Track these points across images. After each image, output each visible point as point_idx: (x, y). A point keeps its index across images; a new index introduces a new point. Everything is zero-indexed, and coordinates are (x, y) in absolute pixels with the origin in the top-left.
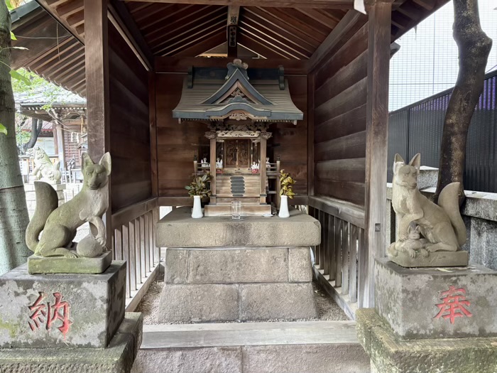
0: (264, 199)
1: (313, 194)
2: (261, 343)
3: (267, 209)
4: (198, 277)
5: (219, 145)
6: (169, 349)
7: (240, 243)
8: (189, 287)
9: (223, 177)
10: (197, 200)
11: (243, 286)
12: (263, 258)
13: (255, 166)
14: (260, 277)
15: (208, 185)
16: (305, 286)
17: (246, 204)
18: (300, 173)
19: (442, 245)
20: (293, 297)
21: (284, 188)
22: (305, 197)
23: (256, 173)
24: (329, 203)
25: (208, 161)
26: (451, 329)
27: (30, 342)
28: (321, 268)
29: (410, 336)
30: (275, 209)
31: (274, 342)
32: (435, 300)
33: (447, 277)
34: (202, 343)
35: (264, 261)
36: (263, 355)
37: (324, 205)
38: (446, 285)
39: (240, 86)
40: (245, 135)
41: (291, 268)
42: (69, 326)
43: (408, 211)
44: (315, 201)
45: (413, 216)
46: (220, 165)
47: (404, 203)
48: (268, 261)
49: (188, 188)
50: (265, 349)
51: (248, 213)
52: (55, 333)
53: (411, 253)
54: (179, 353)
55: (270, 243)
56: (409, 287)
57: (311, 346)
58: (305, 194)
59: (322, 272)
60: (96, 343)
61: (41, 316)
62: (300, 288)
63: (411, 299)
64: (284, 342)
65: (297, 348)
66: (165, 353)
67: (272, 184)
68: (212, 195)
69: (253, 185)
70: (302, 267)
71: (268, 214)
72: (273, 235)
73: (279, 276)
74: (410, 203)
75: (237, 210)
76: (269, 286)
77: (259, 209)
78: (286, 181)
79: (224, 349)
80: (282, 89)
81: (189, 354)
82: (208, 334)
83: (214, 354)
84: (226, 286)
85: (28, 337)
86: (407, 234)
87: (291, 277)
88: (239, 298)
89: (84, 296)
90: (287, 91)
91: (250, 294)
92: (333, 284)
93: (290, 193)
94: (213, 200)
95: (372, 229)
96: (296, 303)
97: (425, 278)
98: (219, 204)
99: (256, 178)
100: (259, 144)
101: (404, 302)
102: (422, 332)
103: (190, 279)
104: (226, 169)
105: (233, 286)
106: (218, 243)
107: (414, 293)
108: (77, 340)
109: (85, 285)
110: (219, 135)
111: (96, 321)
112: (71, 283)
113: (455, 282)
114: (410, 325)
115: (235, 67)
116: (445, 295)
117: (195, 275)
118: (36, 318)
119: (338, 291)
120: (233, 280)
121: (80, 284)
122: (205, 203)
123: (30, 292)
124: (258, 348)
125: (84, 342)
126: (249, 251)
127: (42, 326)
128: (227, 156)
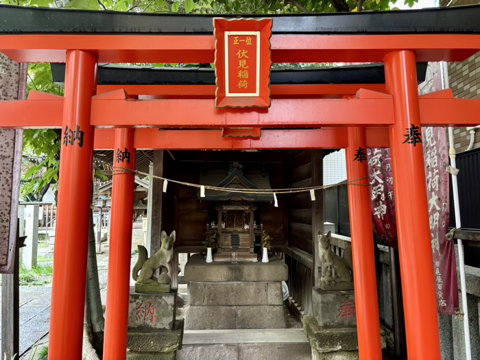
0: (252, 250)
1: (287, 244)
2: (250, 342)
3: (254, 257)
4: (210, 302)
5: (223, 214)
6: (194, 345)
7: (237, 279)
8: (204, 307)
9: (225, 235)
10: (209, 250)
11: (239, 307)
12: (251, 289)
13: (246, 227)
14: (250, 301)
15: (216, 240)
16: (278, 308)
17: (240, 253)
18: (278, 229)
19: (343, 279)
20: (271, 315)
21: (265, 243)
22: (282, 246)
23: (248, 231)
24: (296, 252)
25: (216, 223)
26: (346, 323)
27: (136, 327)
28: (293, 299)
29: (326, 326)
30: (260, 257)
31: (258, 341)
32: (338, 307)
33: (343, 295)
34: (214, 341)
35: (252, 291)
36: (251, 350)
37: (293, 253)
38: (343, 299)
39: (238, 178)
40: (240, 208)
41: (269, 296)
42: (155, 319)
43: (325, 261)
44: (288, 250)
45: (328, 264)
46: (223, 226)
47: (323, 256)
48: (255, 292)
49: (204, 242)
50: (253, 346)
51: (242, 259)
52: (148, 322)
53: (327, 282)
54: (200, 348)
55: (256, 279)
56: (324, 300)
57: (281, 344)
58: (282, 244)
59: (293, 301)
60: (167, 327)
61: (142, 313)
62: (275, 309)
63: (325, 307)
64: (264, 341)
65: (272, 345)
66: (191, 348)
67: (258, 239)
68: (219, 247)
69: (245, 240)
70: (276, 295)
71: (255, 260)
72: (258, 273)
73: (262, 301)
74: (326, 257)
75: (235, 257)
76: (255, 307)
77: (249, 257)
78: (266, 239)
79: (227, 345)
80: (263, 176)
81: (206, 349)
82: (218, 335)
83: (221, 348)
84: (228, 308)
85: (135, 324)
86: (325, 273)
87: (270, 301)
88: (236, 315)
89: (163, 303)
90: (268, 177)
91: (243, 313)
92: (299, 309)
93: (269, 247)
94: (219, 250)
95: (316, 271)
96: (273, 318)
97: (332, 295)
98: (223, 253)
99: (247, 235)
100: (249, 214)
101: (322, 308)
102: (332, 324)
103: (205, 303)
104: (227, 229)
105: (233, 308)
106: (223, 279)
107: (327, 304)
108: (159, 326)
109: (164, 297)
110: (224, 209)
111: (168, 316)
112: (157, 296)
113: (347, 297)
114: (326, 320)
115: (234, 167)
116: (342, 304)
117: (208, 300)
118: (139, 314)
119: (302, 313)
120: (233, 303)
121: (161, 297)
122: (214, 252)
123: (137, 301)
124: (248, 345)
125: (162, 327)
126: (242, 284)
127: (142, 318)
128: (228, 220)
